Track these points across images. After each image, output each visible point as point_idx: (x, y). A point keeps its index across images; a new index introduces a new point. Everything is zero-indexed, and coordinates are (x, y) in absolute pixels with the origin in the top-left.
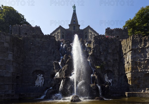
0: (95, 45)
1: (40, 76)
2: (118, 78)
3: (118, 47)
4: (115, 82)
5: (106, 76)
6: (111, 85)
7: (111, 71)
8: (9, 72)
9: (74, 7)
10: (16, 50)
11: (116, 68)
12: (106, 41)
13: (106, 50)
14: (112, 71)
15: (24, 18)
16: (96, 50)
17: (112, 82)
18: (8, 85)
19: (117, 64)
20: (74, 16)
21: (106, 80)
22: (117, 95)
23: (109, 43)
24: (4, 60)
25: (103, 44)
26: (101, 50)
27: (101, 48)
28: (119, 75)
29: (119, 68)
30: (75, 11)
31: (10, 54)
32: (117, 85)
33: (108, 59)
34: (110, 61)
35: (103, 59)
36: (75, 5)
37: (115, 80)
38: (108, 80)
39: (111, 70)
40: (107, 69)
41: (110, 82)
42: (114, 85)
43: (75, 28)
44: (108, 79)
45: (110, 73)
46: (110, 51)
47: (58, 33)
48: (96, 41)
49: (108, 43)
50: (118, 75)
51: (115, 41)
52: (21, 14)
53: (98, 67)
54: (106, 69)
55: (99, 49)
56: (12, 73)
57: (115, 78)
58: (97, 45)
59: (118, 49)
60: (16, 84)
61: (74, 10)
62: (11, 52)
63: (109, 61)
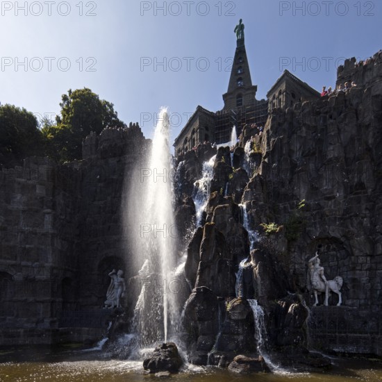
0: (272, 139)
1: (116, 274)
2: (370, 269)
3: (368, 126)
4: (353, 287)
5: (317, 265)
6: (340, 301)
7: (334, 240)
8: (44, 267)
9: (240, 29)
10: (62, 202)
11: (361, 223)
12: (318, 113)
13: (314, 154)
14: (343, 239)
15: (112, 110)
16: (279, 161)
17: (344, 288)
18: (43, 302)
19: (364, 207)
20: (240, 58)
21: (316, 280)
22: (351, 349)
23: (331, 117)
24: (36, 234)
25: (304, 129)
26: (297, 156)
27: (296, 146)
28: (372, 256)
29: (371, 223)
30: (241, 42)
31: (47, 216)
32: (362, 301)
33: (325, 186)
34: (334, 197)
35: (302, 190)
36: (241, 21)
37: (354, 280)
38: (323, 281)
39: (337, 234)
40: (318, 234)
41: (335, 291)
42: (350, 302)
43: (241, 100)
44: (324, 277)
45: (334, 250)
46: (333, 152)
47: (193, 133)
48: (280, 124)
49: (325, 120)
50: (367, 255)
51: (355, 102)
52: (107, 103)
53: (271, 227)
54: (316, 233)
55: (291, 152)
56: (53, 268)
57: (354, 269)
58: (281, 140)
59: (371, 133)
60: (61, 299)
61: (238, 41)
62: (49, 210)
63: (329, 199)
